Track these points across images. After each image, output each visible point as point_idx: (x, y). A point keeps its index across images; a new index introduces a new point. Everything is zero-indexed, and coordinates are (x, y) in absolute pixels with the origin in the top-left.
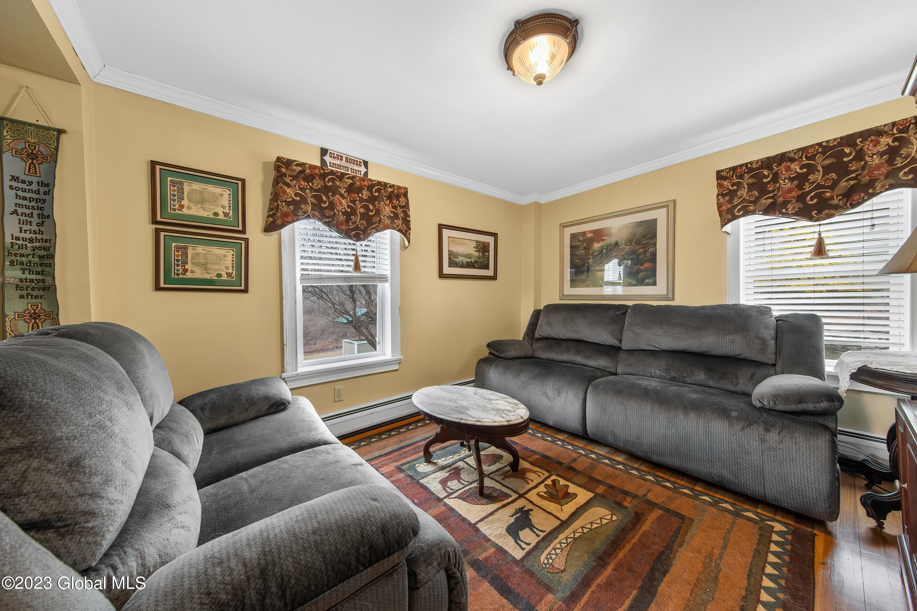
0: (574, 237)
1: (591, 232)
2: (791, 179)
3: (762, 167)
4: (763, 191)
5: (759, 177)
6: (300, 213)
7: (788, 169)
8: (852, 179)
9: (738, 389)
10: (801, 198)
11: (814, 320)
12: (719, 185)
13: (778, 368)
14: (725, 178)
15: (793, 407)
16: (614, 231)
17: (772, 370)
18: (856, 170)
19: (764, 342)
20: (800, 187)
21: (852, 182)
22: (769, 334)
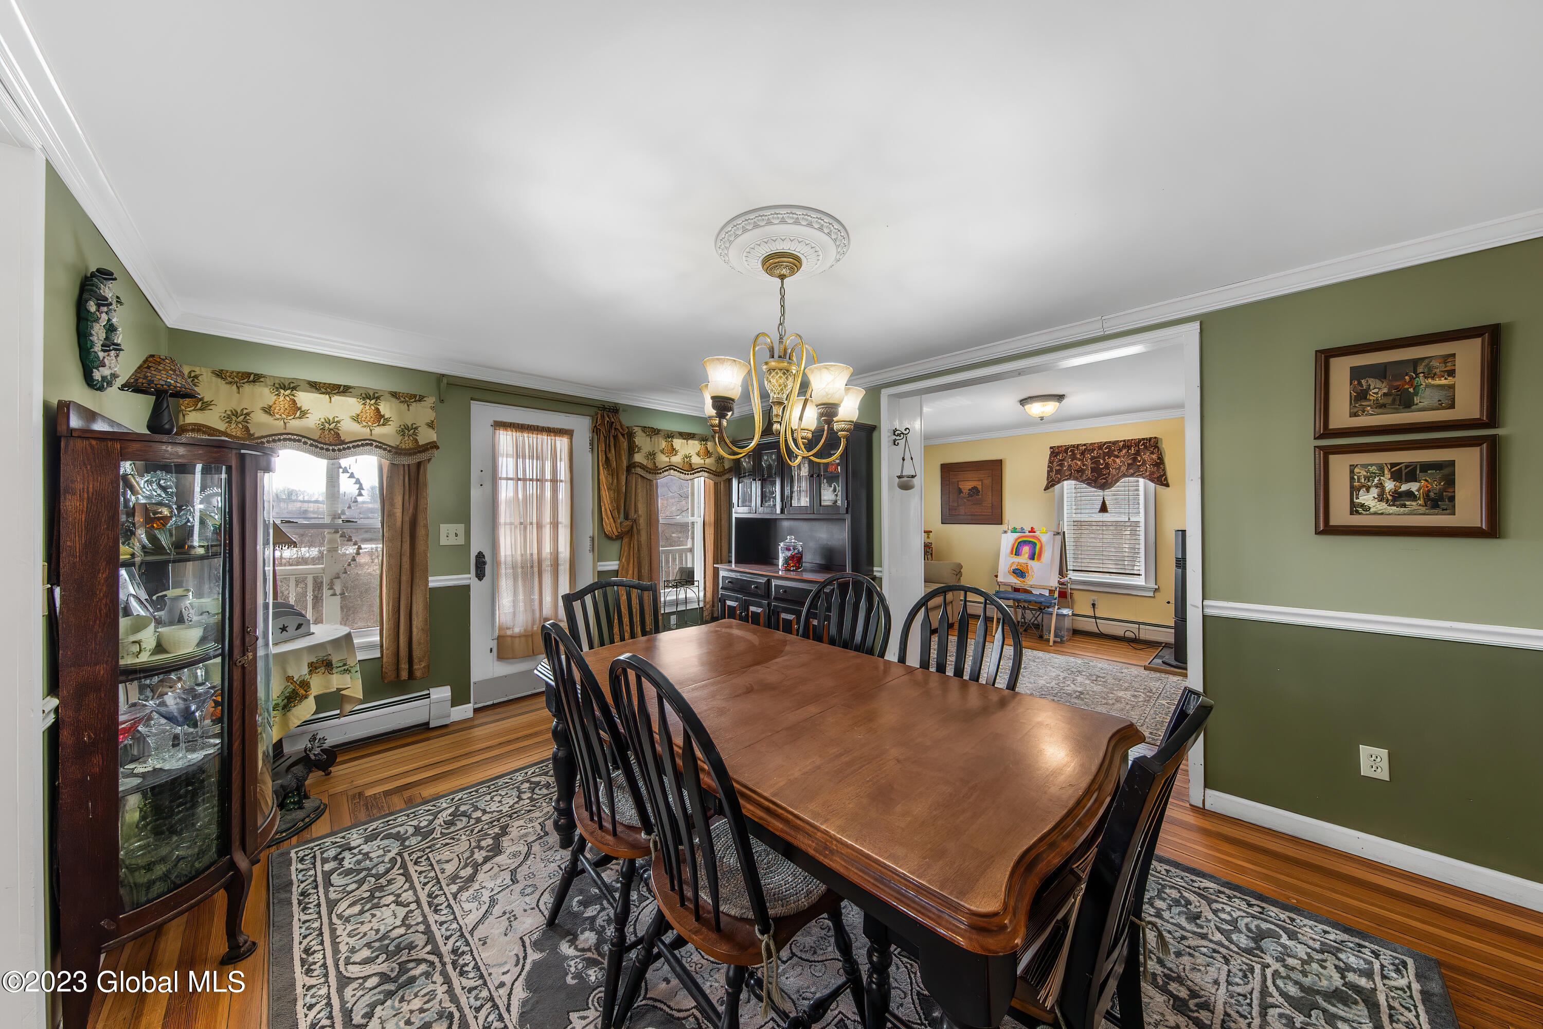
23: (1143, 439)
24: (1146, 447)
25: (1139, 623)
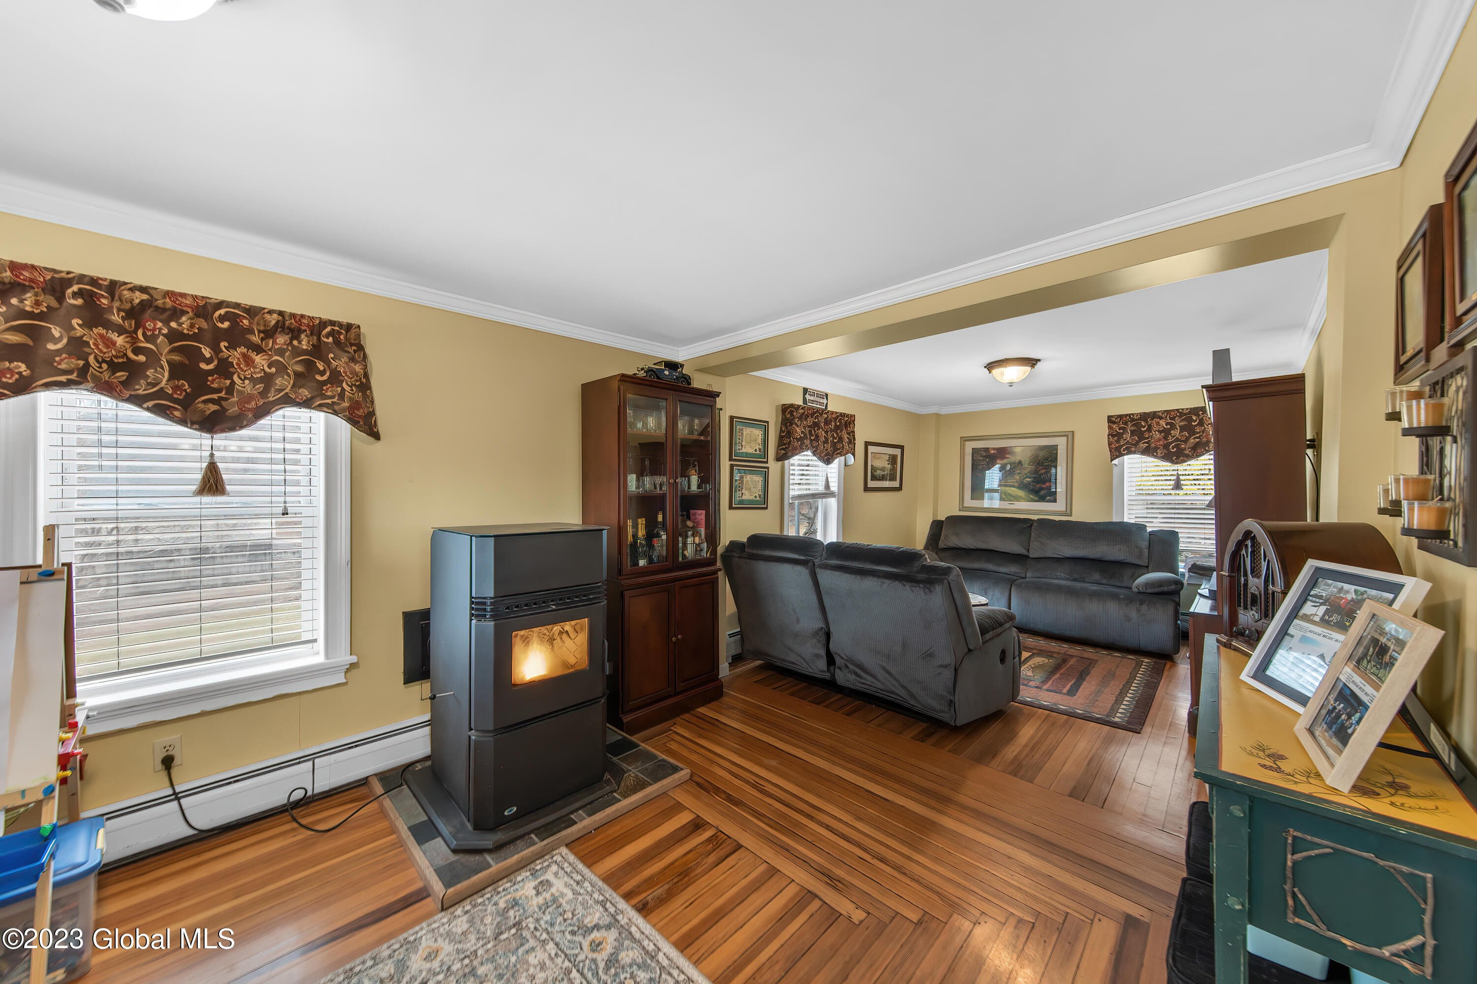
0: (975, 451)
1: (994, 449)
2: (1160, 432)
3: (1140, 419)
4: (1141, 437)
5: (1137, 425)
6: (804, 447)
7: (1158, 424)
8: (1197, 438)
9: (1123, 585)
10: (1166, 447)
11: (1174, 535)
12: (1110, 428)
13: (1150, 568)
14: (1114, 423)
15: (1156, 590)
16: (1018, 450)
17: (1146, 571)
18: (1200, 432)
19: (1141, 551)
20: (1165, 438)
21: (1197, 440)
22: (1144, 544)
23: (332, 323)
24: (337, 342)
25: (311, 758)
